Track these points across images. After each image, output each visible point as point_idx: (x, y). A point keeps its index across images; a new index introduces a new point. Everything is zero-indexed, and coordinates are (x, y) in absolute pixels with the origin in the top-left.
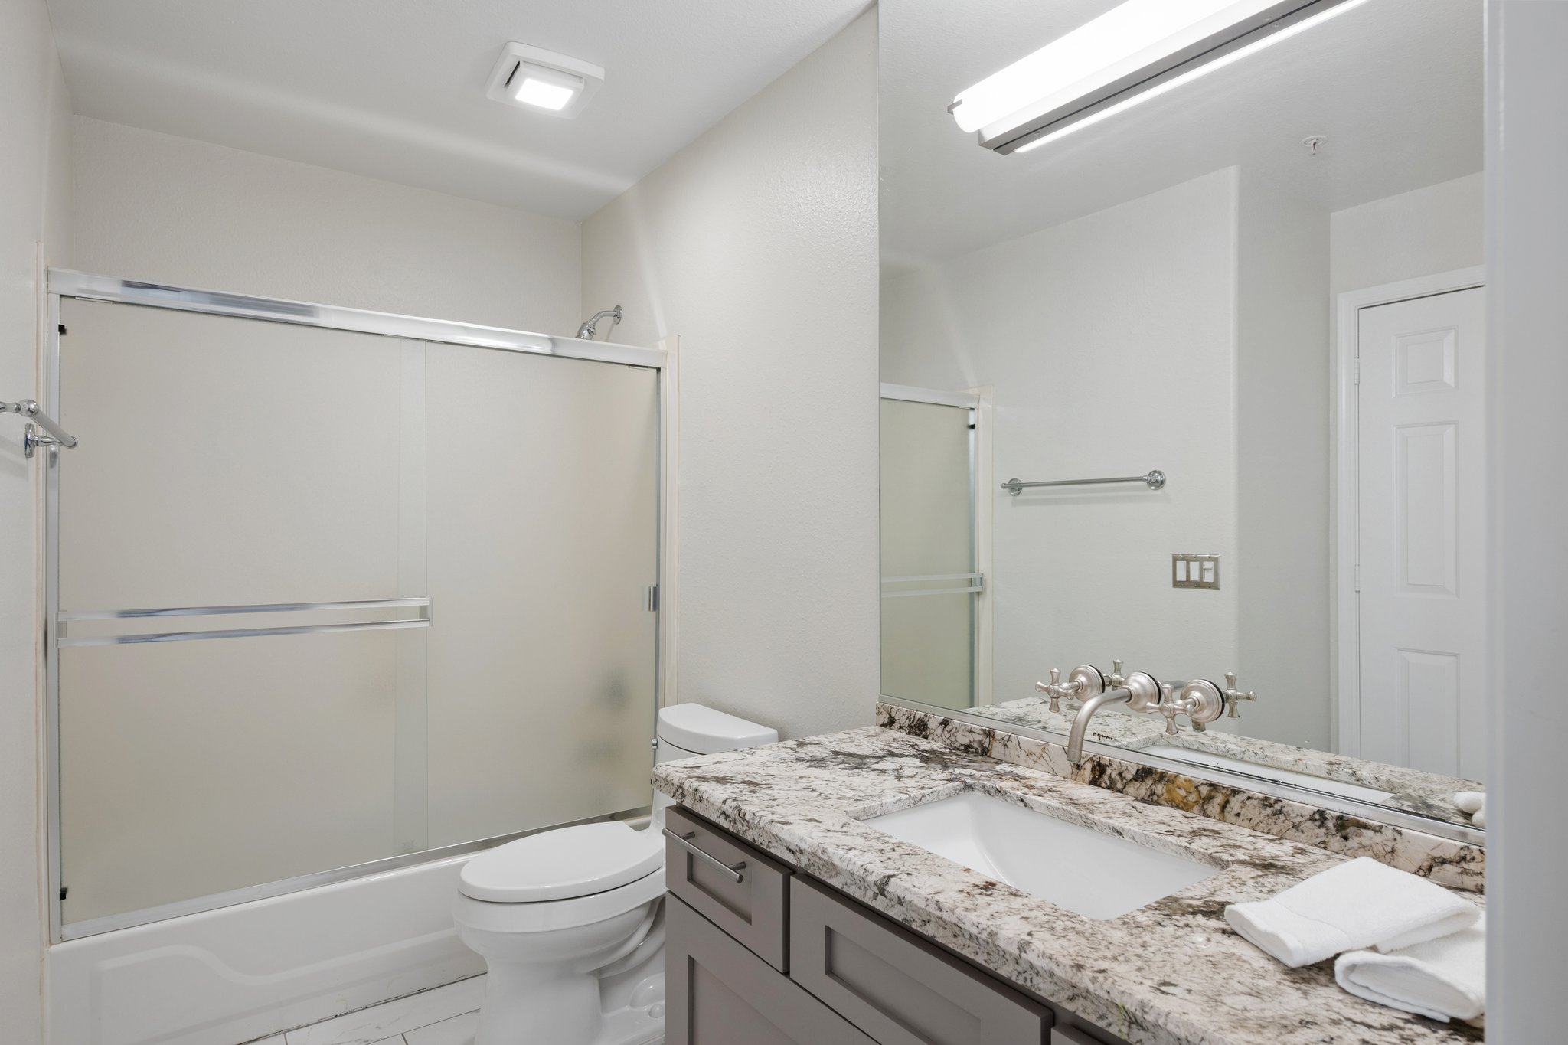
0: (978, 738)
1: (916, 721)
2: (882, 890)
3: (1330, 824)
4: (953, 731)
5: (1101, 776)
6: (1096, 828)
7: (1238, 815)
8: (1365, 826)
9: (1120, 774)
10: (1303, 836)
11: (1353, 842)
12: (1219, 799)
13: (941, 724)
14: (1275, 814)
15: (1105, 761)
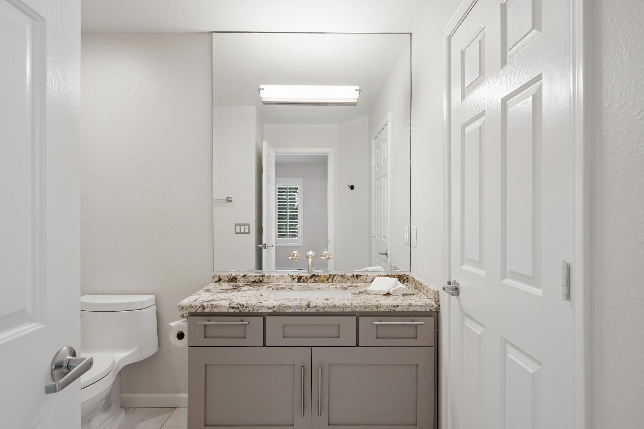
0: (258, 278)
1: (231, 278)
2: (308, 306)
3: (355, 277)
4: (248, 278)
5: (300, 279)
6: (313, 290)
7: (336, 280)
8: (361, 276)
9: (306, 278)
10: (350, 281)
11: (359, 280)
12: (332, 278)
13: (243, 276)
14: (344, 278)
15: (302, 275)
